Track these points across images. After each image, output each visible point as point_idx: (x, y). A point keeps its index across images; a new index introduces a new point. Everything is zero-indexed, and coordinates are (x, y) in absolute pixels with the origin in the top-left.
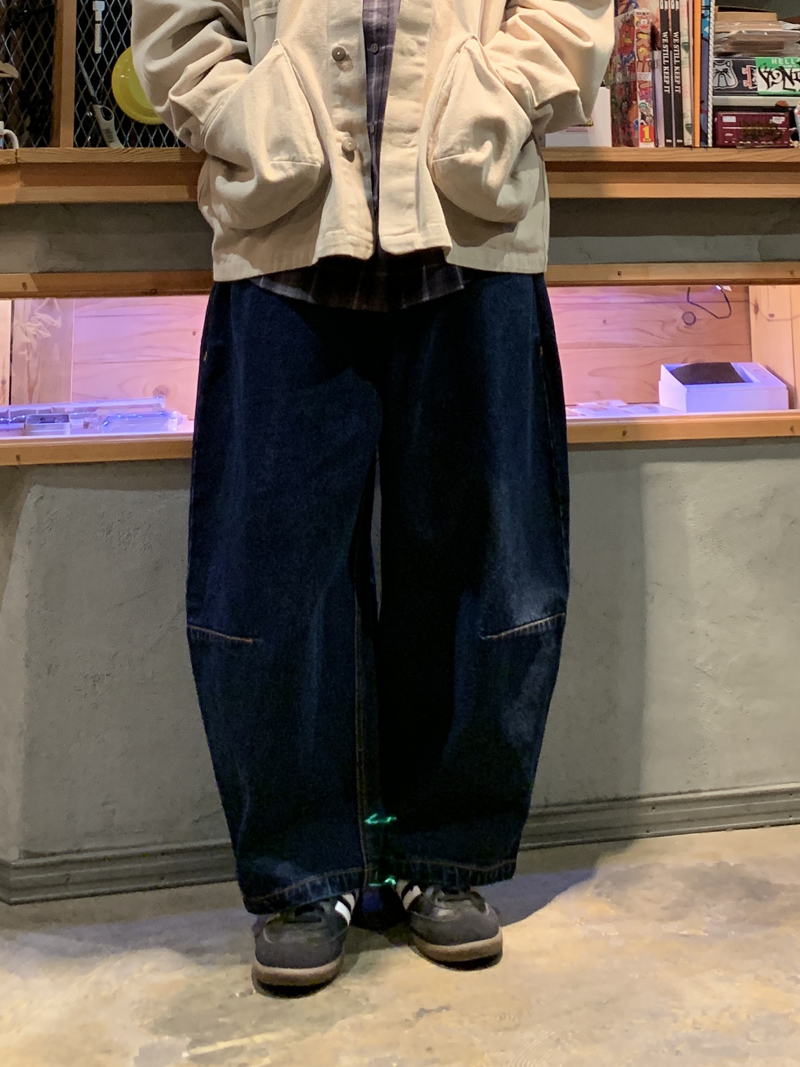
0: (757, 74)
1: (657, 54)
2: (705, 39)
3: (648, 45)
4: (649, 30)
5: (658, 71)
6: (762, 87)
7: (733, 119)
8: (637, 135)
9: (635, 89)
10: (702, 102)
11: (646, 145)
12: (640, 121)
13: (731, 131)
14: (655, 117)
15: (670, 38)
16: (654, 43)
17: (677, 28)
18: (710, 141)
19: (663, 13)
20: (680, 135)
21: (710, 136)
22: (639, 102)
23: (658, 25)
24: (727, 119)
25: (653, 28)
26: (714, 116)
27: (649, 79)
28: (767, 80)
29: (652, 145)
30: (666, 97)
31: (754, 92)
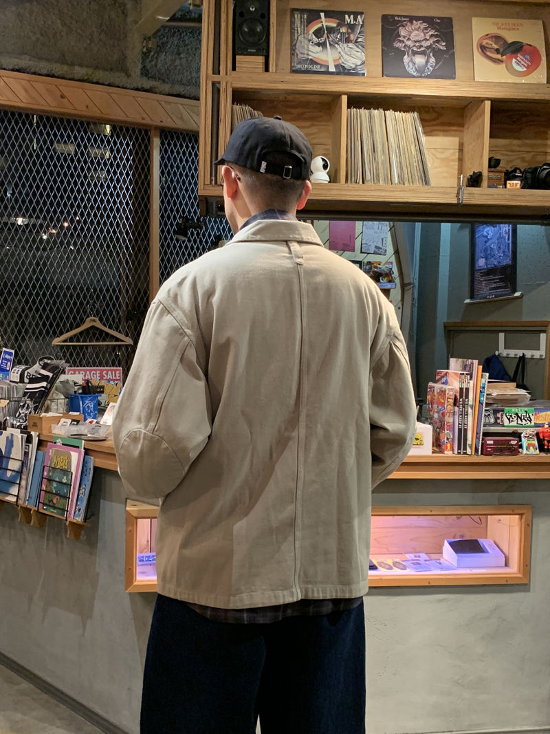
0: (504, 416)
1: (456, 409)
2: (481, 403)
3: (452, 404)
4: (453, 397)
5: (456, 417)
6: (506, 423)
7: (492, 442)
8: (444, 447)
9: (444, 425)
10: (477, 433)
11: (448, 453)
12: (446, 441)
13: (490, 448)
14: (453, 439)
15: (464, 401)
16: (455, 403)
17: (467, 396)
18: (480, 453)
19: (461, 389)
20: (465, 448)
21: (480, 450)
22: (446, 432)
23: (458, 395)
24: (488, 442)
25: (456, 397)
26: (483, 440)
27: (451, 420)
28: (509, 419)
29: (451, 452)
30: (460, 430)
31: (502, 425)
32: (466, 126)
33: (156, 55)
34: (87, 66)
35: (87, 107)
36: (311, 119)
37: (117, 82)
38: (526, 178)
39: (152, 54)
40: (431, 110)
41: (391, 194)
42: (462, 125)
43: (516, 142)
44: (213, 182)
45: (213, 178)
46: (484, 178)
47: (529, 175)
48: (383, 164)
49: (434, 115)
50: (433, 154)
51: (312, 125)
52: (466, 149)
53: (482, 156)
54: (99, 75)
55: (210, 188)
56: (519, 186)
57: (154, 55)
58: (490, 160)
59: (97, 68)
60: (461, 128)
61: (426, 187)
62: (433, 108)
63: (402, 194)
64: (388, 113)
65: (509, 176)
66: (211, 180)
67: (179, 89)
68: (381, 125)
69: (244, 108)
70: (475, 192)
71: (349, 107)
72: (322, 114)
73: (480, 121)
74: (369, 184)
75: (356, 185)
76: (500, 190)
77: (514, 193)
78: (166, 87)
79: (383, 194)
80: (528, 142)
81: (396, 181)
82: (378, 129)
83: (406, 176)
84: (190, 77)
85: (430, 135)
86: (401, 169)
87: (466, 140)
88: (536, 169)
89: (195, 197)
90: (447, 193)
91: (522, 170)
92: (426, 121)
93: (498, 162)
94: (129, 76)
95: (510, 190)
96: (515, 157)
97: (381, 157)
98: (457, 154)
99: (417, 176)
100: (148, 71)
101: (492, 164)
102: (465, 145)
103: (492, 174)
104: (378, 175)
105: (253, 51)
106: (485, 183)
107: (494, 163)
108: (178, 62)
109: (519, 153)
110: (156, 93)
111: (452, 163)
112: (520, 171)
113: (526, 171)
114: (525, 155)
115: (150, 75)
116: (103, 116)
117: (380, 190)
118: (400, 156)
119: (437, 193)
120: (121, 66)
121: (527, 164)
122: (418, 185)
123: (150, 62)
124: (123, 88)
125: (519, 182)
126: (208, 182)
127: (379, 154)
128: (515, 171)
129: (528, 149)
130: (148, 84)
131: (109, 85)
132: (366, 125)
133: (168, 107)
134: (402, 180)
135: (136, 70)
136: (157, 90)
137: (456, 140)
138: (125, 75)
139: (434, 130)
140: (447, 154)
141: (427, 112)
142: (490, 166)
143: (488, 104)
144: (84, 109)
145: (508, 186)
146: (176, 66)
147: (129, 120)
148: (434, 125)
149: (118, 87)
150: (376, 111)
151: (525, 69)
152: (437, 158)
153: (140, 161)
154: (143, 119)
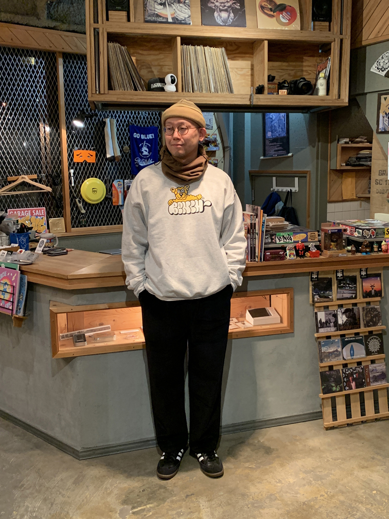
0: (277, 238)
1: (249, 235)
5: (249, 240)
6: (278, 241)
15: (253, 231)
16: (248, 232)
17: (255, 228)
19: (251, 224)
28: (279, 239)
31: (276, 243)
32: (255, 54)
33: (57, 5)
34: (10, 13)
35: (12, 39)
36: (159, 49)
37: (31, 23)
38: (291, 87)
39: (54, 4)
40: (233, 44)
41: (210, 99)
42: (252, 54)
43: (285, 64)
44: (97, 92)
45: (97, 89)
46: (265, 88)
47: (292, 85)
48: (204, 80)
49: (236, 47)
50: (235, 72)
51: (160, 53)
52: (255, 69)
53: (264, 75)
54: (18, 18)
55: (96, 96)
56: (286, 93)
57: (56, 4)
58: (269, 76)
59: (17, 13)
60: (251, 56)
61: (232, 94)
62: (235, 43)
63: (217, 99)
64: (206, 48)
65: (281, 86)
66: (96, 91)
67: (75, 27)
68: (202, 56)
69: (115, 45)
70: (261, 97)
71: (182, 44)
72: (167, 46)
73: (262, 53)
74: (197, 92)
75: (188, 94)
76: (275, 96)
77: (283, 97)
78: (65, 27)
79: (205, 99)
80: (291, 63)
81: (213, 91)
82: (201, 58)
83: (219, 87)
84: (80, 19)
85: (232, 60)
86: (216, 83)
87: (255, 63)
88: (297, 81)
89: (87, 101)
90: (243, 98)
91: (289, 81)
92: (231, 51)
93: (274, 78)
94: (39, 19)
95: (281, 96)
96: (284, 73)
97: (203, 76)
98: (250, 72)
99: (225, 87)
100: (52, 15)
101: (270, 79)
102: (255, 66)
103: (270, 85)
104: (202, 87)
105: (119, 8)
106: (266, 91)
107: (271, 79)
108: (72, 9)
109: (286, 71)
110: (58, 30)
111: (247, 77)
112: (287, 82)
113: (290, 83)
114: (290, 72)
115: (53, 18)
116: (23, 45)
117: (203, 97)
118: (215, 75)
119: (238, 98)
120: (33, 12)
121: (292, 77)
122: (226, 93)
123: (53, 9)
124: (35, 27)
125: (286, 91)
126: (94, 92)
127: (202, 74)
128: (284, 82)
129: (292, 68)
130: (53, 24)
131: (26, 25)
132: (193, 55)
133: (66, 39)
134: (216, 90)
135: (44, 14)
136: (59, 29)
137: (249, 63)
138: (35, 18)
139: (235, 57)
140: (244, 72)
141: (231, 45)
142: (269, 80)
143: (266, 43)
144: (10, 41)
145: (280, 93)
146: (71, 12)
147: (40, 47)
148: (235, 54)
149: (32, 26)
150: (199, 47)
151: (288, 21)
152: (238, 74)
153: (50, 73)
154: (50, 47)
